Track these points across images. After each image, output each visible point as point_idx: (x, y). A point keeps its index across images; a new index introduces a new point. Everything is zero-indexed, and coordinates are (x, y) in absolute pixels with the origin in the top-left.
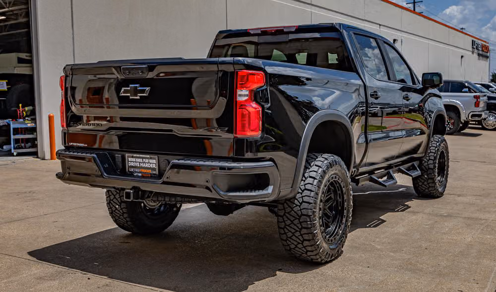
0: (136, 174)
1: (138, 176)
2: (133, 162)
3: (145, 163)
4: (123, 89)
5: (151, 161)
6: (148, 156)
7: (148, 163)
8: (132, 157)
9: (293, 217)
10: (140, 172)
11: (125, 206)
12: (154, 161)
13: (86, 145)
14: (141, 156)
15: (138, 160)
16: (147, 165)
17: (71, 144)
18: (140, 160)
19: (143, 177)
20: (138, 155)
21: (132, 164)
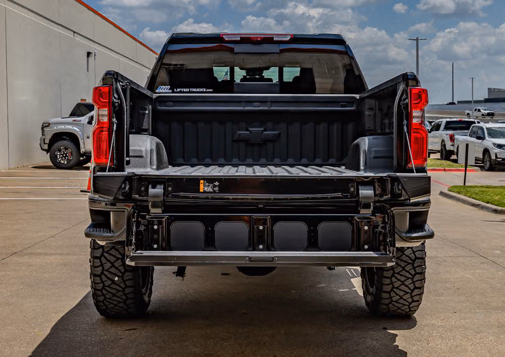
9: (405, 262)
11: (130, 277)
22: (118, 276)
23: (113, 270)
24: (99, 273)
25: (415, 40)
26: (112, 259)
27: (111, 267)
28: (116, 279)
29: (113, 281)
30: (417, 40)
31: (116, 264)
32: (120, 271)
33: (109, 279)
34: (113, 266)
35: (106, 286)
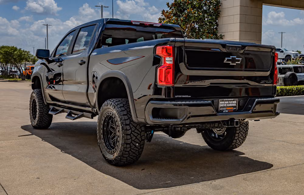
0: (225, 111)
1: (225, 112)
2: (223, 104)
3: (230, 104)
4: (226, 59)
5: (233, 102)
6: (233, 99)
7: (231, 104)
8: (223, 101)
10: (226, 110)
12: (235, 102)
13: (190, 96)
14: (228, 99)
15: (226, 102)
16: (231, 105)
17: (177, 96)
18: (227, 102)
19: (228, 112)
20: (227, 100)
21: (222, 105)
22: (138, 143)
23: (136, 140)
24: (129, 142)
25: (46, 25)
26: (136, 135)
27: (135, 139)
28: (137, 144)
29: (135, 146)
30: (47, 25)
31: (138, 137)
32: (139, 140)
33: (134, 145)
34: (136, 138)
35: (132, 149)
